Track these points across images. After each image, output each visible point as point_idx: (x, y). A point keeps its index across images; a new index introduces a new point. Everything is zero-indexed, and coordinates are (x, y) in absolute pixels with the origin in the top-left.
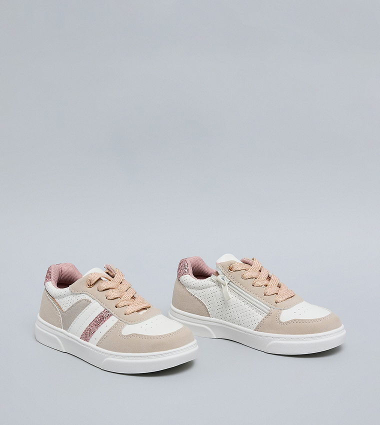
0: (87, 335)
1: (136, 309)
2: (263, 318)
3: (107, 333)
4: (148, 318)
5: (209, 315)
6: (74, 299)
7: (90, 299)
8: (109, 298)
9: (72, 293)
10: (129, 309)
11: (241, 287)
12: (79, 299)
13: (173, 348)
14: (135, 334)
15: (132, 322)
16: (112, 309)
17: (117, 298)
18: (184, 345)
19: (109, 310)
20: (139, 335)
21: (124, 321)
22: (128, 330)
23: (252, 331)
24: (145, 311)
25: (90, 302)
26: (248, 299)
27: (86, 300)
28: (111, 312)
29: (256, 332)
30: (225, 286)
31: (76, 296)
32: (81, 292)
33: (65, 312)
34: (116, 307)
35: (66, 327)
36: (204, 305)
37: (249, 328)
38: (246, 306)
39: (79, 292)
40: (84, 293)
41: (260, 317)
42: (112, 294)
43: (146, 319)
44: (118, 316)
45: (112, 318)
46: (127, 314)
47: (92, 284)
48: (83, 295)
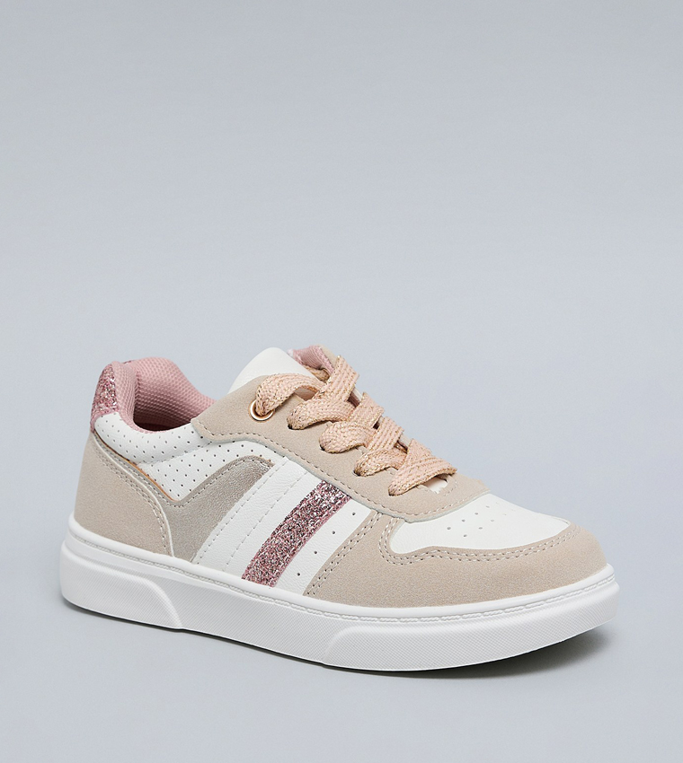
0: (267, 566)
1: (423, 478)
3: (338, 553)
4: (463, 504)
6: (213, 460)
7: (267, 454)
8: (329, 447)
9: (205, 442)
10: (401, 479)
12: (231, 458)
13: (559, 585)
14: (433, 548)
15: (416, 516)
16: (347, 481)
17: (356, 447)
18: (586, 575)
19: (337, 484)
20: (449, 551)
21: (394, 514)
22: (407, 539)
24: (442, 485)
25: (270, 464)
27: (254, 459)
28: (345, 488)
31: (215, 450)
32: (236, 436)
33: (180, 504)
34: (359, 475)
35: (188, 549)
39: (228, 437)
40: (245, 439)
42: (340, 436)
44: (368, 500)
45: (350, 505)
46: (397, 492)
47: (271, 409)
48: (242, 443)
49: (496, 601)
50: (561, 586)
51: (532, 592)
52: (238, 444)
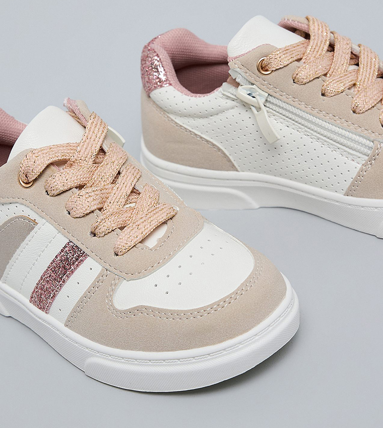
1: (140, 238)
2: (359, 166)
3: (81, 301)
5: (234, 168)
7: (33, 216)
8: (73, 213)
10: (123, 242)
11: (296, 104)
12: (11, 214)
14: (142, 306)
15: (135, 274)
16: (85, 242)
17: (92, 212)
19: (79, 244)
20: (153, 310)
21: (117, 272)
23: (340, 196)
25: (35, 223)
26: (319, 130)
28: (83, 248)
29: (350, 199)
30: (259, 109)
34: (94, 236)
36: (219, 149)
37: (331, 190)
38: (317, 144)
39: (7, 200)
40: (17, 202)
41: (353, 167)
42: (80, 203)
43: (166, 261)
44: (100, 259)
45: (88, 262)
46: (119, 254)
47: (31, 180)
48: (16, 205)
49: (188, 350)
50: (237, 335)
51: (214, 344)
52: (13, 206)
